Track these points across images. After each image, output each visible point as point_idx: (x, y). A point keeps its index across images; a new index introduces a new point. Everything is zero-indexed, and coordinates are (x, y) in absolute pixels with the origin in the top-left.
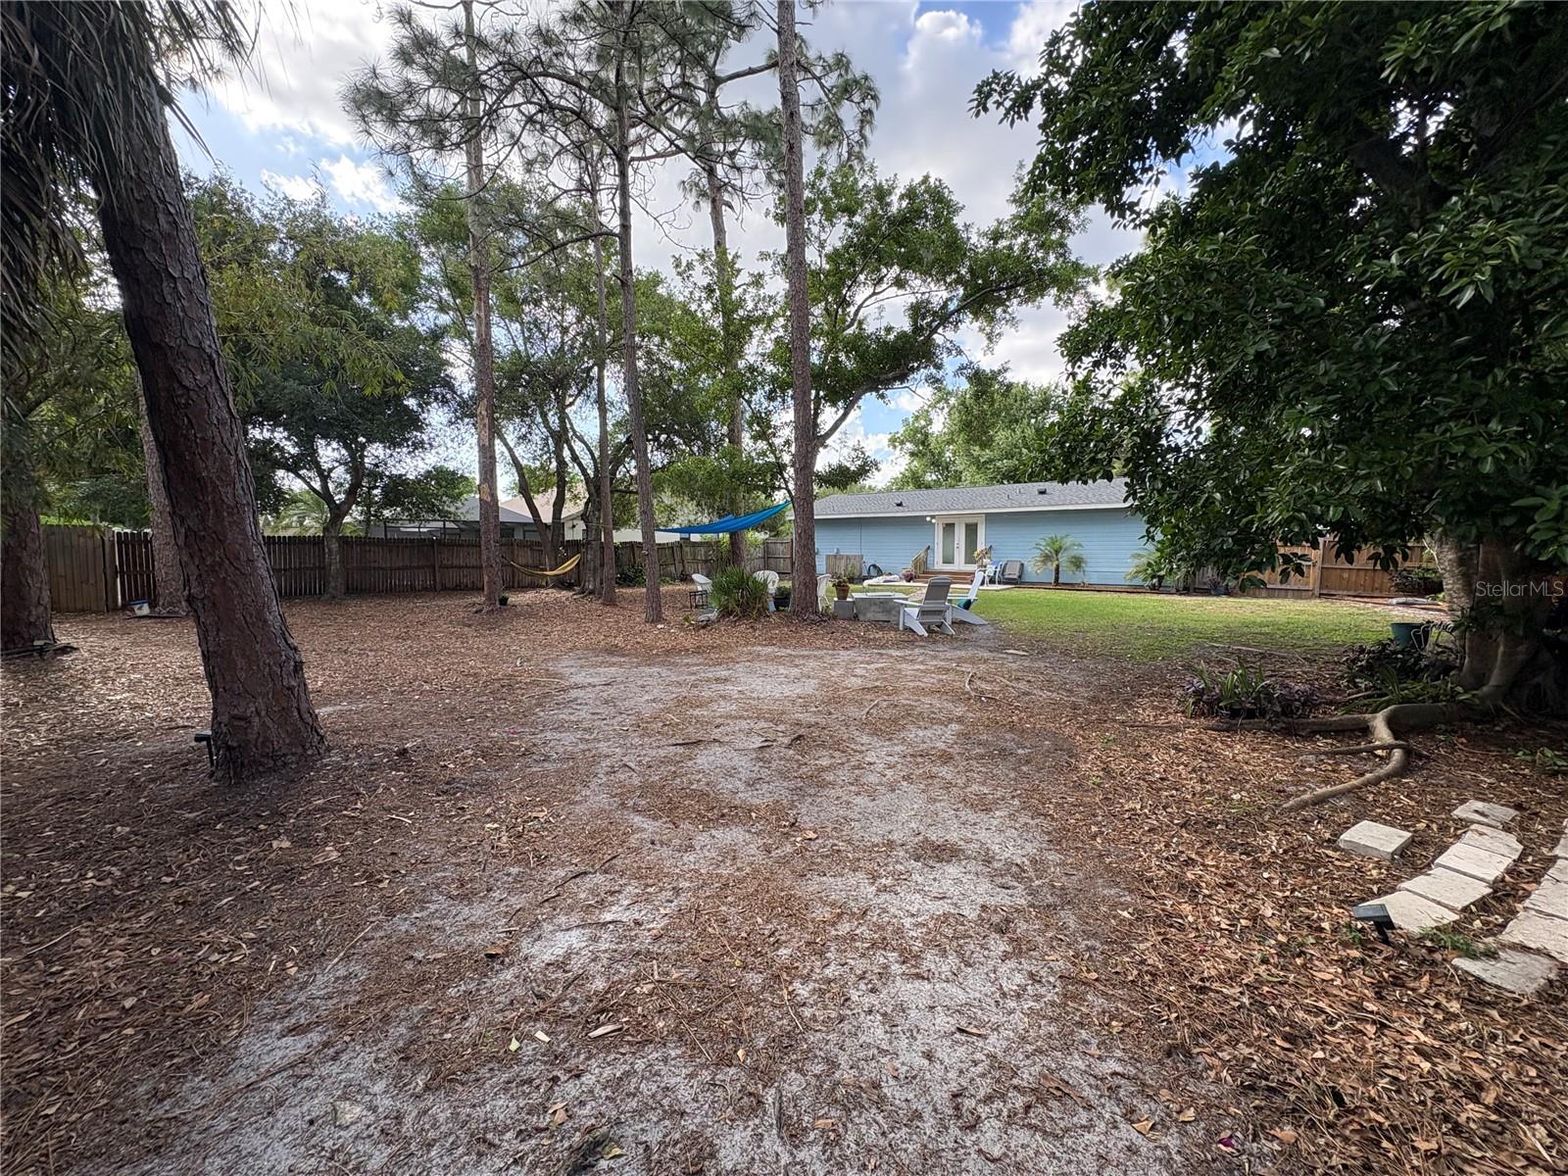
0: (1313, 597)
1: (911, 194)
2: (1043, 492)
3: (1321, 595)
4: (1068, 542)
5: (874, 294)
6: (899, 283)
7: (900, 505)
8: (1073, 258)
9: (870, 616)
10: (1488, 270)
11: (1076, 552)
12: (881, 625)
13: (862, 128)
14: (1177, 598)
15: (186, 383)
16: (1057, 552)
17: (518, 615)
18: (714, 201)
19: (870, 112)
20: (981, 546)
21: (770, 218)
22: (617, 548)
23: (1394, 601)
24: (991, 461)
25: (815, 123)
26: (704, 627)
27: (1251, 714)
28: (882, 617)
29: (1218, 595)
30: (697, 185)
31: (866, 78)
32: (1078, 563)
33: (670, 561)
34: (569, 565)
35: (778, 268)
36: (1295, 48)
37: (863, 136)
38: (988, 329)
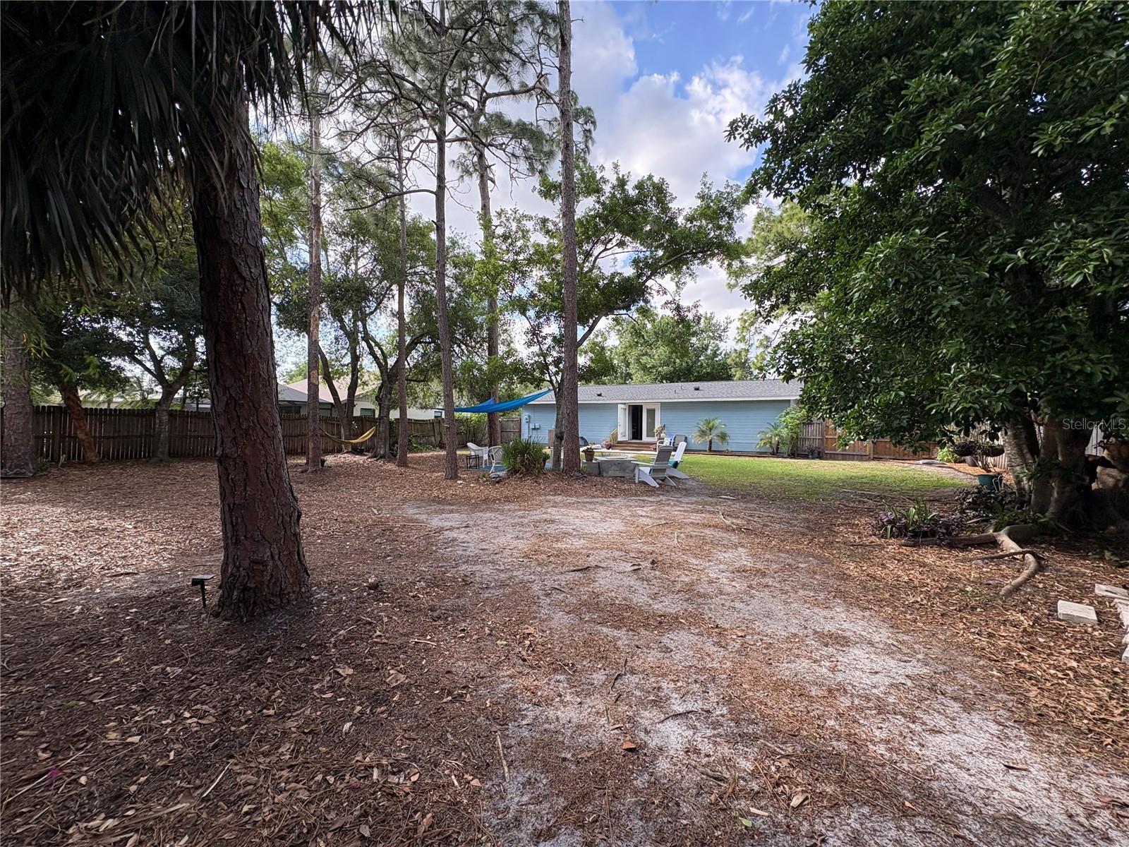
0: (869, 459)
1: (640, 186)
2: (697, 389)
3: (874, 459)
4: (717, 422)
5: (606, 249)
6: (621, 244)
7: (600, 395)
8: (737, 237)
9: (611, 473)
10: (1091, 267)
11: (722, 429)
12: (621, 479)
13: (586, 141)
14: (788, 460)
15: (244, 274)
16: (711, 429)
17: (338, 475)
18: (482, 176)
19: (589, 131)
20: (658, 425)
21: (536, 192)
22: (391, 423)
23: (921, 462)
24: (654, 367)
25: (550, 133)
26: (498, 482)
27: (925, 535)
28: (619, 474)
29: (813, 458)
30: (463, 164)
31: (589, 109)
32: (723, 437)
33: (432, 433)
34: (368, 435)
35: (538, 227)
36: (974, 129)
37: (587, 147)
38: (677, 280)
